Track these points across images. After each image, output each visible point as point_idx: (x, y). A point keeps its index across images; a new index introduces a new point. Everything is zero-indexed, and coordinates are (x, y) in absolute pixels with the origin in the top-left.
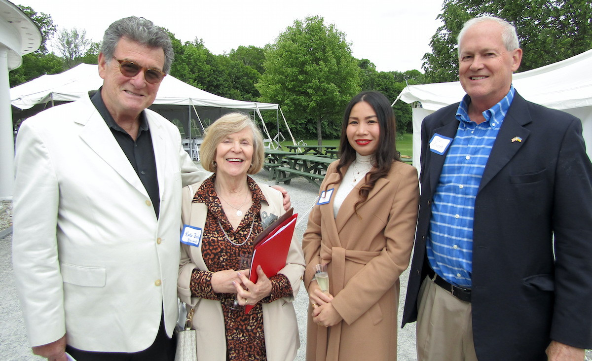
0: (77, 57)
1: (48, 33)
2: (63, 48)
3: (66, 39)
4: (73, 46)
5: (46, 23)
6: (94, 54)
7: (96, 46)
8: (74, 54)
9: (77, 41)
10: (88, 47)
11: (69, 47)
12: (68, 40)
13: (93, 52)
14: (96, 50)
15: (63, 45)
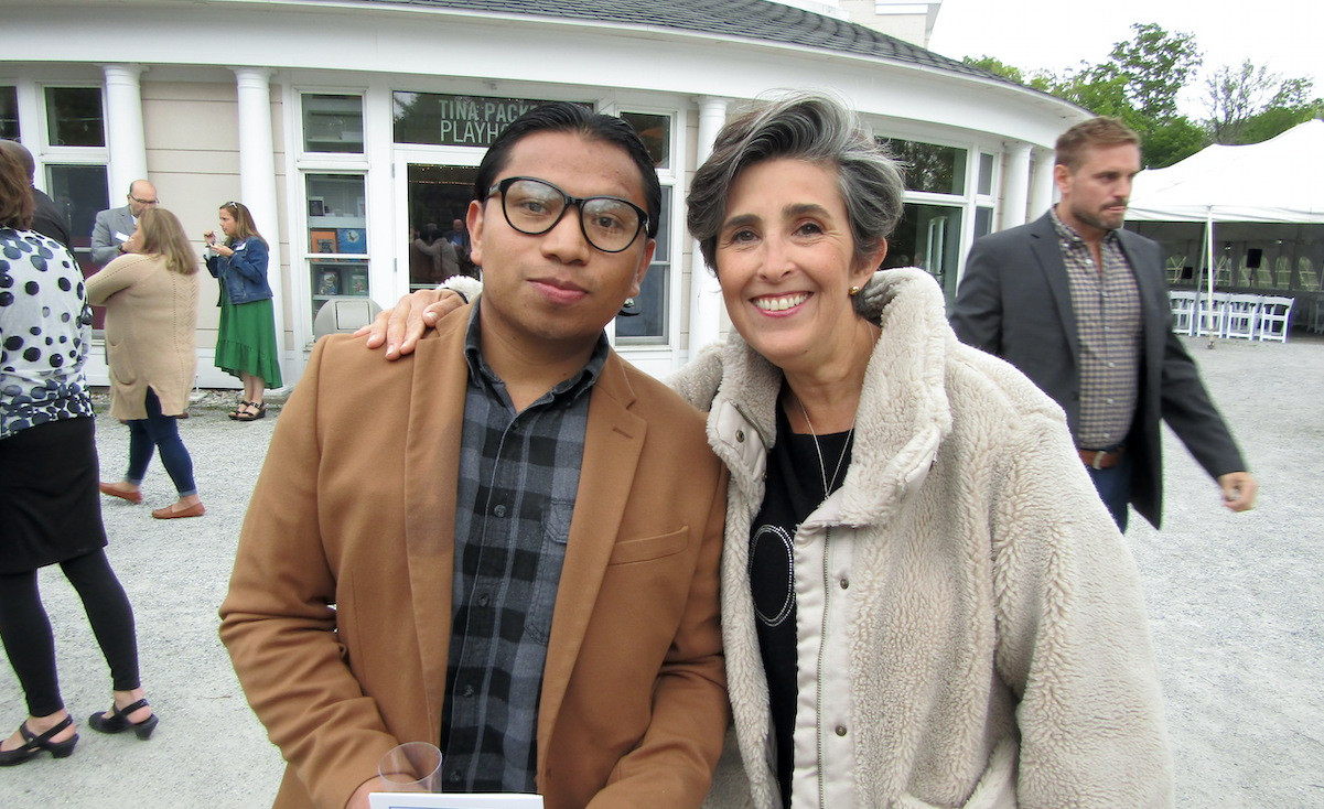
0: (1242, 117)
1: (1185, 71)
2: (1212, 101)
3: (1222, 79)
4: (1235, 94)
5: (1182, 52)
6: (1286, 106)
7: (1292, 87)
8: (1236, 110)
9: (1248, 81)
10: (1276, 90)
11: (1228, 97)
12: (1227, 82)
13: (1284, 103)
14: (1291, 96)
15: (1215, 95)
